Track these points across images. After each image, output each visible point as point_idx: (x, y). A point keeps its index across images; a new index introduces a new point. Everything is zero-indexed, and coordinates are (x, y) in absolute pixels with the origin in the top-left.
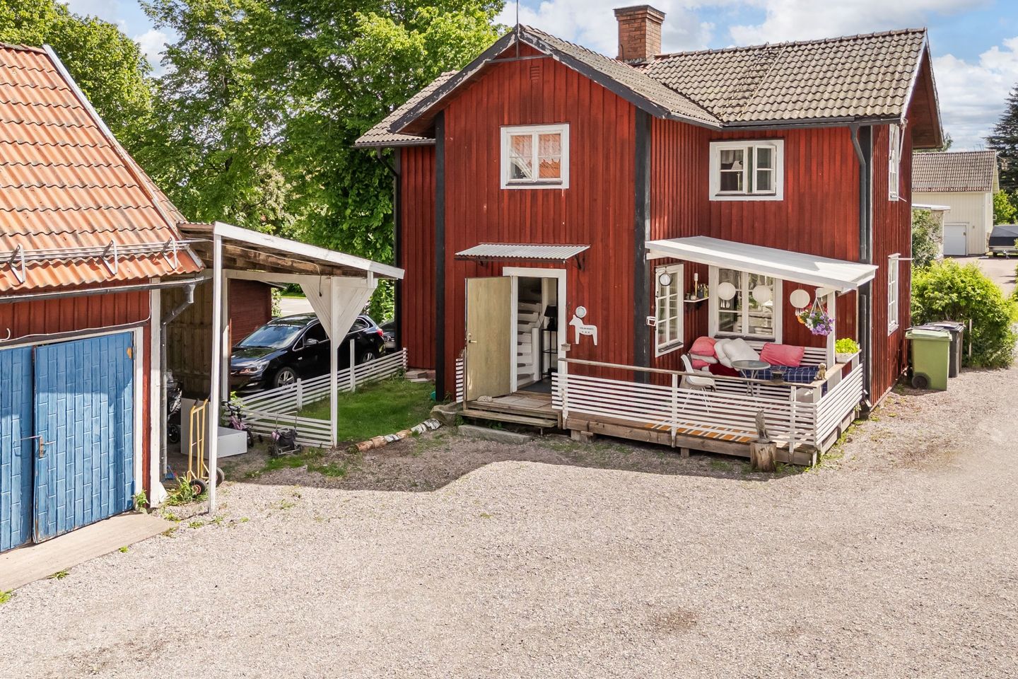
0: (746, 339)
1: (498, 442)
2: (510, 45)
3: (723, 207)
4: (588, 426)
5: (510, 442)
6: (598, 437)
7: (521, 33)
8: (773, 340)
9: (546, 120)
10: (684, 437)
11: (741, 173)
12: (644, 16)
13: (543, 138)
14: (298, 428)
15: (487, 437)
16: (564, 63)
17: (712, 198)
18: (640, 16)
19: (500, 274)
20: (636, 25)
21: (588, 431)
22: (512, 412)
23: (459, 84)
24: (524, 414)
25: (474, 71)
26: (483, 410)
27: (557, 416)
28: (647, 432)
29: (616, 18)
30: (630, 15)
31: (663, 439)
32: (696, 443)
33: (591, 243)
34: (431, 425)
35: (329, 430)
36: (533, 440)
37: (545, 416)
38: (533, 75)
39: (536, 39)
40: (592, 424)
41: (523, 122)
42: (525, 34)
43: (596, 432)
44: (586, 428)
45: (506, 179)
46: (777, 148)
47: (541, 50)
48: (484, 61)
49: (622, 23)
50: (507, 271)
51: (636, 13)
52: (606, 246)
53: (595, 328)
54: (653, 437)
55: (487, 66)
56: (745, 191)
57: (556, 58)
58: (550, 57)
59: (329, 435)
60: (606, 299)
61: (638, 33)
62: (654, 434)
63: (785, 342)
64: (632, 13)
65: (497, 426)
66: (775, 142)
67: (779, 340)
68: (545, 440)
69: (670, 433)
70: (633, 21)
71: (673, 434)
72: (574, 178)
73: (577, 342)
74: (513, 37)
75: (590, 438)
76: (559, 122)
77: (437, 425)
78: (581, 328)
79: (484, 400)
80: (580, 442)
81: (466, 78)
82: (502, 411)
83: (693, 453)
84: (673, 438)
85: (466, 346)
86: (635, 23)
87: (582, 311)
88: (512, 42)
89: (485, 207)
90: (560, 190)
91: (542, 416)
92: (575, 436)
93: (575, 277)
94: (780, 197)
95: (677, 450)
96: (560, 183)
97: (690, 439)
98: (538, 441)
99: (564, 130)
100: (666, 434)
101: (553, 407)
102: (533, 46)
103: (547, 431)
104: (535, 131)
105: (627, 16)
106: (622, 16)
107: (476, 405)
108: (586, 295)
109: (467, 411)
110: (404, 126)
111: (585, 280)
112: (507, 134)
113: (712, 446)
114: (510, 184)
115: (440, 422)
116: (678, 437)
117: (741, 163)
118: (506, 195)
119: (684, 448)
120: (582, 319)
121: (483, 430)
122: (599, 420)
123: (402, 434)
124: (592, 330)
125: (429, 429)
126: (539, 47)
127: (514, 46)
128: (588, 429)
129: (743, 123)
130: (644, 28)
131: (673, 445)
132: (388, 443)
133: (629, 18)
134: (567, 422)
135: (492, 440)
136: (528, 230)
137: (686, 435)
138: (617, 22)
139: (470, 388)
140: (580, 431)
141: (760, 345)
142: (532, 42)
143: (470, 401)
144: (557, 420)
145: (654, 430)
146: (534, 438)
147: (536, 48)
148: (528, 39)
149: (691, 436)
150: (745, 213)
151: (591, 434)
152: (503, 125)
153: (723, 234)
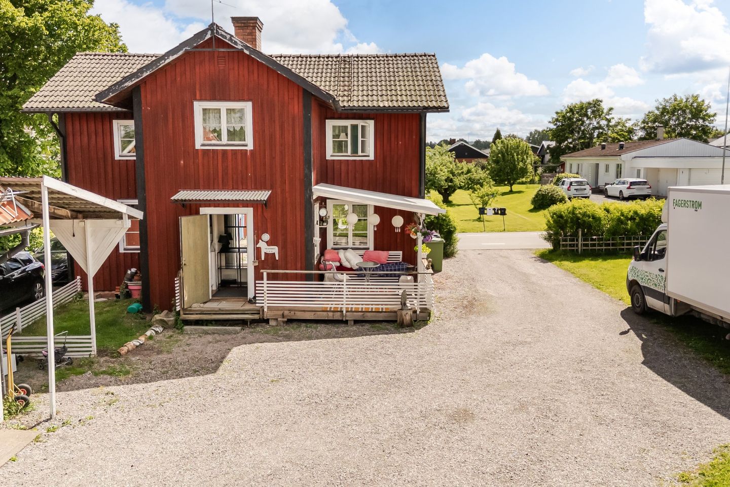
0: (353, 249)
1: (219, 334)
2: (206, 38)
3: (335, 163)
4: (283, 315)
5: (229, 333)
6: (290, 321)
7: (217, 30)
8: (368, 249)
9: (232, 98)
10: (351, 313)
11: (346, 142)
12: (254, 25)
13: (230, 111)
14: (67, 345)
15: (210, 332)
16: (253, 56)
17: (328, 157)
18: (252, 25)
19: (197, 213)
20: (248, 31)
21: (283, 318)
22: (222, 312)
23: (162, 65)
24: (232, 312)
25: (175, 56)
26: (197, 314)
27: (259, 311)
28: (326, 313)
29: (232, 24)
30: (244, 23)
31: (337, 316)
32: (358, 316)
33: (271, 188)
34: (157, 329)
35: (90, 343)
36: (244, 330)
37: (249, 312)
38: (220, 63)
39: (229, 36)
40: (286, 313)
41: (213, 98)
42: (220, 31)
43: (289, 318)
44: (282, 316)
45: (199, 142)
46: (370, 125)
47: (234, 45)
48: (184, 49)
49: (237, 28)
50: (203, 210)
51: (249, 22)
52: (283, 191)
53: (276, 248)
54: (330, 316)
55: (187, 52)
56: (349, 153)
57: (247, 52)
58: (241, 52)
59: (91, 347)
60: (284, 228)
61: (250, 37)
62: (331, 314)
63: (376, 249)
64: (245, 22)
65: (212, 324)
66: (368, 121)
67: (372, 248)
68: (253, 328)
69: (342, 312)
70: (246, 28)
71: (344, 312)
72: (257, 143)
73: (263, 258)
74: (209, 32)
75: (284, 322)
76: (243, 100)
77: (161, 329)
78: (265, 249)
79: (196, 306)
80: (277, 326)
81: (167, 61)
82: (214, 312)
83: (356, 322)
84: (344, 315)
85: (182, 268)
86: (248, 29)
87: (266, 237)
88: (208, 36)
89: (182, 162)
90: (246, 150)
91: (246, 312)
92: (272, 323)
93: (259, 213)
94: (372, 157)
95: (346, 322)
96: (246, 146)
97: (355, 313)
98: (247, 330)
99: (248, 107)
100: (339, 313)
101: (257, 305)
102: (227, 41)
103: (253, 322)
104: (223, 106)
105: (241, 23)
106: (238, 23)
107: (191, 311)
108: (269, 225)
109: (184, 316)
110: (110, 97)
111: (268, 214)
112: (198, 107)
113: (369, 316)
114: (203, 145)
115: (162, 327)
116: (348, 313)
117: (347, 135)
118: (200, 153)
119: (350, 320)
120: (267, 242)
121: (205, 328)
122: (290, 310)
123: (142, 339)
124: (275, 250)
125: (157, 332)
126: (232, 42)
127: (211, 39)
128: (283, 316)
129: (354, 108)
130: (254, 34)
131: (344, 319)
132: (137, 346)
133: (243, 25)
134: (267, 314)
135: (214, 333)
136: (220, 179)
137: (351, 311)
138: (234, 27)
139: (186, 299)
140: (277, 319)
141: (362, 252)
142: (226, 38)
143: (186, 309)
144: (259, 314)
145: (330, 311)
146: (243, 328)
147: (230, 43)
148: (222, 35)
149: (355, 312)
150: (350, 167)
151: (286, 320)
152: (196, 100)
153: (335, 181)
